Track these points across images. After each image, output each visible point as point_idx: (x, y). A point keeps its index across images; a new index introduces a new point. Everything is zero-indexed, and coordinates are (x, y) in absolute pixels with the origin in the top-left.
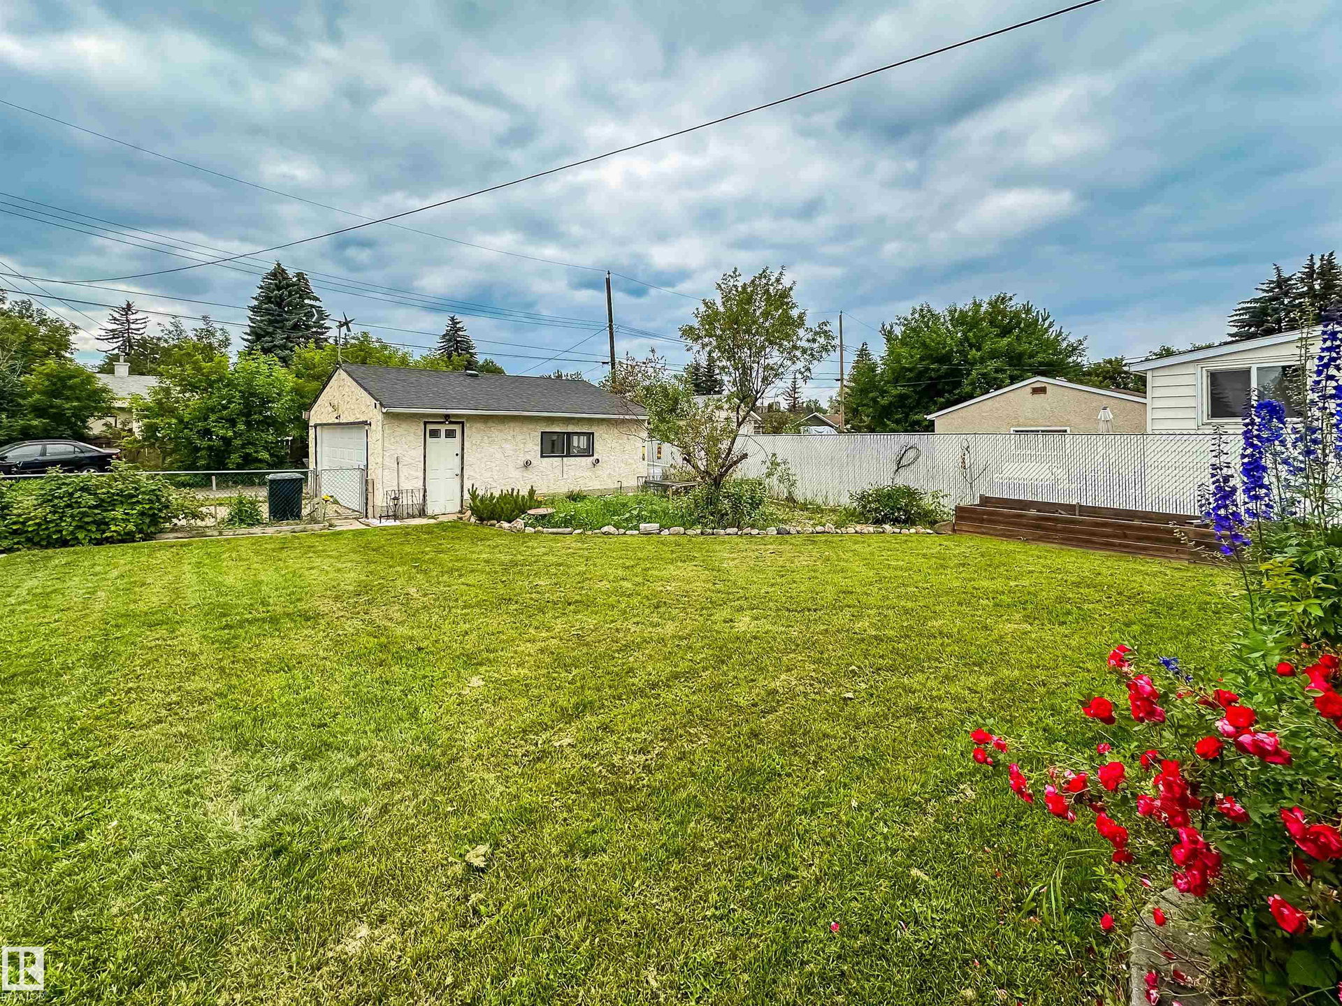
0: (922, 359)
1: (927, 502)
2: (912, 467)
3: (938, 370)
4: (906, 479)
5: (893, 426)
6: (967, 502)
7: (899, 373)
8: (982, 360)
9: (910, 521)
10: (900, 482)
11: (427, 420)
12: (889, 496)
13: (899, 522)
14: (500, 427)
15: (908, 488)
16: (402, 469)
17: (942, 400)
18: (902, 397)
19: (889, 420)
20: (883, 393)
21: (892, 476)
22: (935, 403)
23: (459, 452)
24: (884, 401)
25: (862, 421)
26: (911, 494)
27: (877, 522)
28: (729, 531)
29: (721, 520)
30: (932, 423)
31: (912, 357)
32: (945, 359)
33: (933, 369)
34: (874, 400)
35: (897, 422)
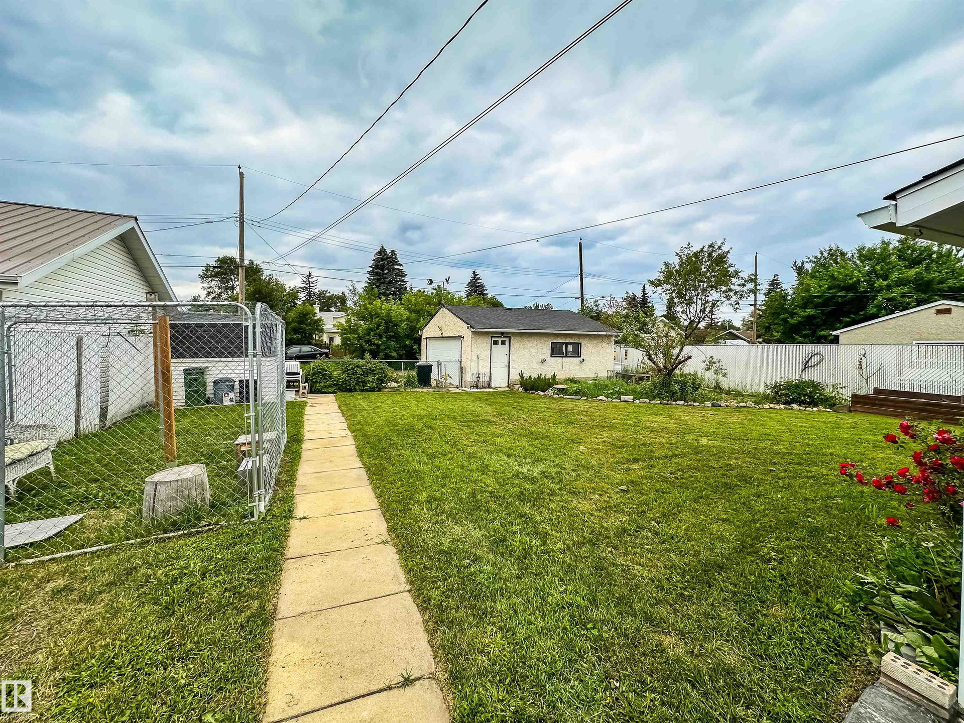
0: (830, 288)
1: (828, 391)
2: (817, 367)
3: (845, 297)
4: (812, 375)
5: (800, 339)
6: (862, 392)
7: (808, 300)
8: (889, 287)
9: (813, 403)
10: (806, 377)
11: (492, 335)
12: (797, 386)
13: (804, 404)
14: (530, 339)
15: (813, 382)
16: (481, 362)
17: (848, 319)
18: (810, 318)
19: (797, 335)
20: (792, 315)
21: (800, 373)
22: (841, 322)
23: (508, 353)
24: (793, 321)
25: (772, 335)
26: (815, 386)
27: (787, 403)
28: (678, 403)
29: (673, 396)
30: (837, 338)
31: (820, 287)
32: (853, 287)
33: (840, 296)
34: (785, 320)
35: (805, 336)
